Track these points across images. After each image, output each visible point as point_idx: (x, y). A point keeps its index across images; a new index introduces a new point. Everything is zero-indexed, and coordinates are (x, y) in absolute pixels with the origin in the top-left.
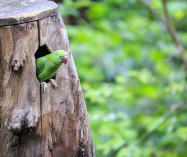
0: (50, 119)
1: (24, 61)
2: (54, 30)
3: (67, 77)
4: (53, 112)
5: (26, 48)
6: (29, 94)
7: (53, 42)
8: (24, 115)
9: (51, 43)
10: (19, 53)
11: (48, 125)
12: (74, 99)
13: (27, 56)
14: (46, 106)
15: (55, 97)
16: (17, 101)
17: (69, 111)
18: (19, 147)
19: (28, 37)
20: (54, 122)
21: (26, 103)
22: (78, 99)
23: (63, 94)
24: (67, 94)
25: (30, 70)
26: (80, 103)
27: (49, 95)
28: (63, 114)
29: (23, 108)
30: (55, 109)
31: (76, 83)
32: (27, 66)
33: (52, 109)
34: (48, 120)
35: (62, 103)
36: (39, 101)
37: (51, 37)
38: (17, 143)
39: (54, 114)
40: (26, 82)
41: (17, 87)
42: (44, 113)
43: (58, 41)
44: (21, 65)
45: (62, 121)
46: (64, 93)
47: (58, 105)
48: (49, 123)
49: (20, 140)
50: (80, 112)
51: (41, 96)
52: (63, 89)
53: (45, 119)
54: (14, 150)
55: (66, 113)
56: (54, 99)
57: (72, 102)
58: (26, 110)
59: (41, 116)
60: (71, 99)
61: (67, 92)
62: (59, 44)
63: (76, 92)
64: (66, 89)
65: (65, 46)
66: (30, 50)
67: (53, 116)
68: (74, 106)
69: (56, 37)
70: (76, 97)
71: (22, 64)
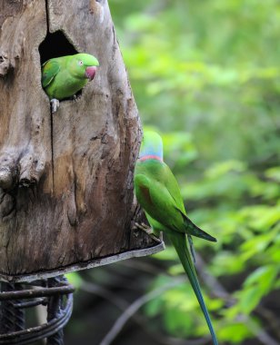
0: (71, 167)
1: (17, 59)
2: (80, 5)
3: (106, 91)
4: (76, 155)
5: (20, 35)
6: (28, 119)
7: (78, 26)
8: (16, 156)
9: (72, 28)
10: (8, 44)
11: (66, 177)
12: (121, 133)
13: (23, 50)
14: (63, 142)
15: (81, 127)
16: (8, 132)
17: (108, 154)
18: (15, 215)
19: (25, 15)
20: (79, 172)
21: (22, 136)
22: (129, 134)
23: (96, 123)
24: (104, 124)
25: (29, 75)
26: (133, 140)
27: (68, 123)
28: (97, 159)
29: (17, 145)
30: (81, 149)
31: (125, 103)
32: (24, 68)
33: (75, 149)
34: (67, 168)
35: (95, 138)
36: (47, 133)
37: (73, 16)
38: (10, 208)
39: (79, 158)
40: (21, 97)
41: (8, 106)
42: (57, 154)
43: (87, 24)
44: (10, 65)
45: (94, 171)
46: (99, 120)
47: (86, 143)
48: (69, 174)
49: (14, 202)
50: (131, 157)
51: (52, 124)
52: (97, 113)
53: (61, 167)
54: (7, 221)
55: (102, 158)
56: (78, 131)
57: (116, 137)
58: (22, 148)
59: (52, 161)
60: (113, 132)
61: (104, 118)
62: (91, 30)
63: (125, 121)
64: (104, 113)
65: (103, 35)
66: (28, 39)
67: (77, 163)
68: (119, 146)
69: (85, 17)
70: (124, 130)
71: (14, 64)
